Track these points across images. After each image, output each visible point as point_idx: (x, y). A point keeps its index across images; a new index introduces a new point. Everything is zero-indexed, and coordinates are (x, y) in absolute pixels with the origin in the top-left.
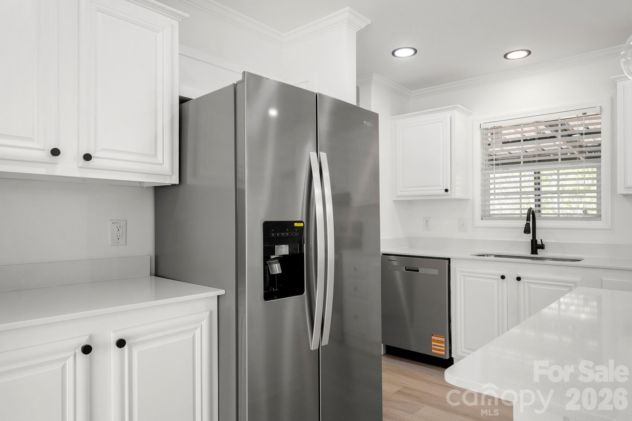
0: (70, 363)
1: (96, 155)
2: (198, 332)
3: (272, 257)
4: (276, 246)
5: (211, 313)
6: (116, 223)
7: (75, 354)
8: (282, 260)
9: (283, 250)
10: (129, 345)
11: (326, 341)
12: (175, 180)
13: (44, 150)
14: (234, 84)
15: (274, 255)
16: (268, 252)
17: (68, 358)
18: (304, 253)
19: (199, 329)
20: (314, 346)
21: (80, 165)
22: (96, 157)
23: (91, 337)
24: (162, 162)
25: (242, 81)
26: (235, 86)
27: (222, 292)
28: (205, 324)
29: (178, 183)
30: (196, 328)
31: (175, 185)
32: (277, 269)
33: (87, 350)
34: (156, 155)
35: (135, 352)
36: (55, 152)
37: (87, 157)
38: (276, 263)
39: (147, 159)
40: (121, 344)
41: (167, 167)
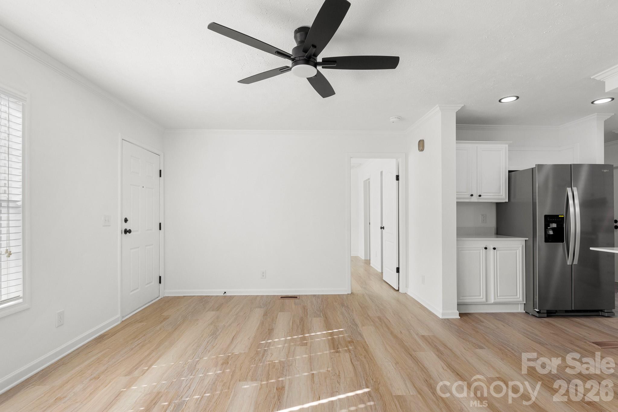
1: (482, 195)
3: (549, 228)
4: (550, 224)
5: (523, 246)
6: (483, 216)
7: (483, 249)
8: (553, 229)
9: (554, 225)
10: (496, 250)
11: (576, 262)
12: (507, 200)
13: (469, 195)
15: (549, 227)
16: (547, 226)
17: (481, 250)
18: (564, 227)
19: (518, 250)
20: (569, 263)
21: (478, 198)
23: (486, 246)
24: (502, 195)
25: (536, 167)
26: (532, 169)
27: (527, 239)
28: (521, 249)
30: (518, 249)
31: (507, 202)
32: (551, 232)
34: (500, 192)
35: (498, 252)
36: (472, 195)
37: (480, 196)
38: (551, 230)
39: (497, 194)
40: (494, 249)
41: (504, 196)
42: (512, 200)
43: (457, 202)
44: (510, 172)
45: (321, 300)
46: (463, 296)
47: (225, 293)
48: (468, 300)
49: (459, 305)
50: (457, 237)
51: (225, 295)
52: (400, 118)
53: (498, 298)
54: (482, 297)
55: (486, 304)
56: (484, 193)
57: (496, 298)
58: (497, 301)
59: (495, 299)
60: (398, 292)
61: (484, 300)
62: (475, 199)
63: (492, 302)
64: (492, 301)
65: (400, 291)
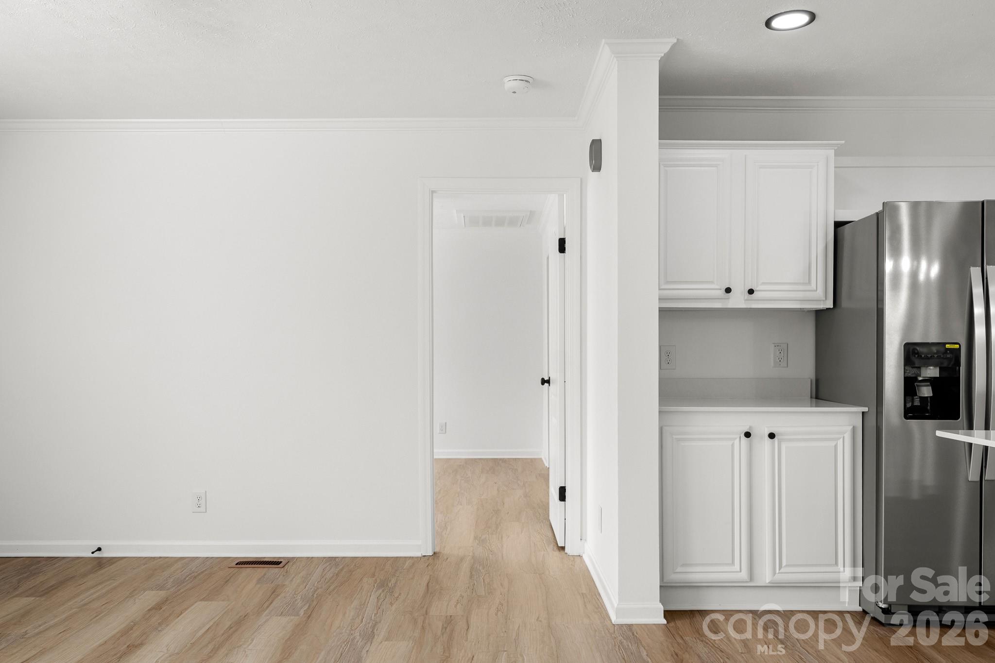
0: (737, 442)
1: (757, 289)
2: (840, 442)
3: (920, 379)
4: (921, 368)
5: (854, 429)
6: (778, 346)
7: (740, 437)
9: (932, 372)
10: (778, 439)
12: (830, 305)
13: (721, 289)
14: (877, 213)
15: (919, 375)
17: (736, 438)
19: (842, 440)
21: (746, 298)
22: (757, 291)
23: (750, 427)
24: (815, 288)
25: (882, 212)
27: (866, 409)
28: (848, 437)
29: (832, 307)
30: (840, 438)
31: (830, 308)
32: (926, 391)
33: (748, 435)
34: (809, 282)
35: (783, 446)
36: (728, 290)
37: (751, 292)
38: (925, 385)
39: (801, 287)
40: (772, 436)
41: (820, 293)
42: (845, 303)
43: (661, 310)
44: (838, 225)
45: (336, 572)
46: (684, 565)
47: (99, 549)
48: (697, 575)
49: (665, 588)
50: (660, 405)
51: (97, 554)
52: (527, 81)
53: (782, 570)
54: (737, 567)
55: (749, 585)
56: (764, 283)
57: (777, 572)
58: (780, 577)
59: (774, 573)
60: (562, 552)
61: (744, 575)
62: (738, 300)
63: (767, 582)
64: (766, 576)
65: (566, 552)
